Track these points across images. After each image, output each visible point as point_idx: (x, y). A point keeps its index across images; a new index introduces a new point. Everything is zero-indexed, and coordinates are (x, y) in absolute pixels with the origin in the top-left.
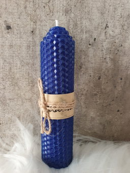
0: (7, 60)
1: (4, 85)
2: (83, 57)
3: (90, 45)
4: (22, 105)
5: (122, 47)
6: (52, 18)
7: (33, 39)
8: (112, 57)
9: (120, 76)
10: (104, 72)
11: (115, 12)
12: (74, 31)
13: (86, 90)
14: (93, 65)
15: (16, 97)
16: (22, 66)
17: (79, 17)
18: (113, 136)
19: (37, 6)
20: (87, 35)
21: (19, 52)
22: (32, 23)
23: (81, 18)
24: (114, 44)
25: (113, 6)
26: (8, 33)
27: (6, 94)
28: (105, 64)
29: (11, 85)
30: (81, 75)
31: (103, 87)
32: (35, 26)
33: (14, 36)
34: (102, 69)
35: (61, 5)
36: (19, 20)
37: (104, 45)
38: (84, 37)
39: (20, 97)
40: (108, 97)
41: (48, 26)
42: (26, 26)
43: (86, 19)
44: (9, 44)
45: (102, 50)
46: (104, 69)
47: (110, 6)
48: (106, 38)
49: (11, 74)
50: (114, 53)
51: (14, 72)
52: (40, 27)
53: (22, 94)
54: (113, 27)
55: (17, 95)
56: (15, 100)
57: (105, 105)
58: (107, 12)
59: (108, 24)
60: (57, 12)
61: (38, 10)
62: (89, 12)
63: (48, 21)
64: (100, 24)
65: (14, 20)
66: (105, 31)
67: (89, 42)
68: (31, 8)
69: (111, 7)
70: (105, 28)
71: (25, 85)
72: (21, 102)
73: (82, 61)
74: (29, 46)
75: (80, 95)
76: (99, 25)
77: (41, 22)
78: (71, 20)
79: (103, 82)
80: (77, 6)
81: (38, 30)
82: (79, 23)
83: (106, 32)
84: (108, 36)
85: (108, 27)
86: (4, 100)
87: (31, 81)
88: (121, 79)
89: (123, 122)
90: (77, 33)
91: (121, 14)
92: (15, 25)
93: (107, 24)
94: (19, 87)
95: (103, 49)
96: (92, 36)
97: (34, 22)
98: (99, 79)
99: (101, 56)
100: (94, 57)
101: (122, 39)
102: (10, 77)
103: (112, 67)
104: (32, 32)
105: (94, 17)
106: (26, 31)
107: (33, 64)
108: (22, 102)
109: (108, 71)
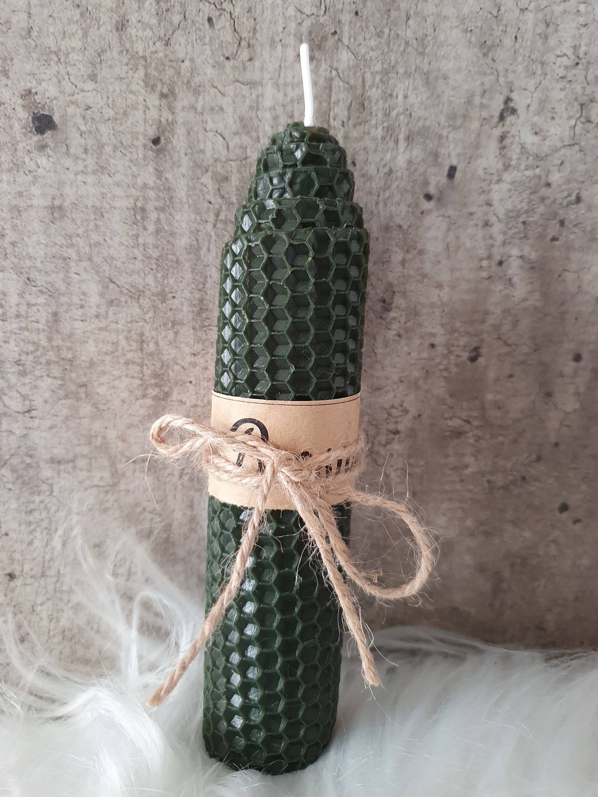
0: (41, 279)
1: (25, 397)
2: (398, 257)
3: (428, 197)
4: (115, 485)
5: (581, 209)
6: (248, 76)
7: (159, 174)
8: (533, 256)
9: (569, 346)
10: (497, 327)
11: (546, 38)
12: (355, 134)
13: (413, 412)
14: (445, 294)
15: (85, 450)
16: (111, 303)
17: (378, 67)
18: (540, 628)
19: (176, 18)
20: (417, 152)
21: (95, 237)
22: (154, 100)
23: (385, 73)
24: (544, 191)
25: (539, 9)
26: (42, 147)
27: (35, 436)
28: (498, 287)
29: (61, 393)
30: (386, 344)
31: (490, 397)
32: (166, 115)
33: (68, 162)
34: (487, 313)
35: (291, 11)
36: (90, 86)
37: (495, 197)
38: (401, 161)
39: (104, 448)
40: (515, 441)
41: (229, 110)
42: (125, 114)
43: (407, 75)
44: (48, 202)
45: (487, 224)
46: (498, 311)
47: (523, 10)
48: (507, 167)
49: (58, 341)
50: (541, 236)
51: (71, 335)
52: (191, 116)
53: (112, 434)
54: (538, 113)
55: (89, 439)
56: (82, 463)
57: (500, 480)
58: (508, 41)
59: (514, 96)
60: (273, 43)
61: (179, 37)
62: (422, 41)
63: (230, 90)
64: (477, 100)
65: (68, 87)
66: (497, 132)
67: (426, 183)
68: (146, 26)
69: (530, 17)
70: (502, 118)
71: (124, 395)
72: (106, 474)
73: (392, 277)
74: (143, 210)
75: (382, 438)
76: (469, 102)
77: (197, 92)
78: (337, 83)
79: (491, 375)
80: (365, 13)
81: (180, 131)
82: (374, 93)
83: (502, 138)
84: (514, 153)
85: (514, 111)
86: (29, 466)
87: (156, 375)
88: (578, 358)
89: (585, 561)
90: (368, 142)
91: (575, 48)
92: (71, 110)
93: (508, 100)
94: (95, 405)
95: (493, 219)
96: (436, 155)
97: (163, 96)
98: (473, 359)
99: (482, 252)
100: (449, 257)
101: (581, 167)
102: (51, 355)
103: (534, 300)
104: (156, 141)
105: (448, 66)
106: (126, 139)
107: (162, 296)
108: (115, 473)
109: (515, 323)
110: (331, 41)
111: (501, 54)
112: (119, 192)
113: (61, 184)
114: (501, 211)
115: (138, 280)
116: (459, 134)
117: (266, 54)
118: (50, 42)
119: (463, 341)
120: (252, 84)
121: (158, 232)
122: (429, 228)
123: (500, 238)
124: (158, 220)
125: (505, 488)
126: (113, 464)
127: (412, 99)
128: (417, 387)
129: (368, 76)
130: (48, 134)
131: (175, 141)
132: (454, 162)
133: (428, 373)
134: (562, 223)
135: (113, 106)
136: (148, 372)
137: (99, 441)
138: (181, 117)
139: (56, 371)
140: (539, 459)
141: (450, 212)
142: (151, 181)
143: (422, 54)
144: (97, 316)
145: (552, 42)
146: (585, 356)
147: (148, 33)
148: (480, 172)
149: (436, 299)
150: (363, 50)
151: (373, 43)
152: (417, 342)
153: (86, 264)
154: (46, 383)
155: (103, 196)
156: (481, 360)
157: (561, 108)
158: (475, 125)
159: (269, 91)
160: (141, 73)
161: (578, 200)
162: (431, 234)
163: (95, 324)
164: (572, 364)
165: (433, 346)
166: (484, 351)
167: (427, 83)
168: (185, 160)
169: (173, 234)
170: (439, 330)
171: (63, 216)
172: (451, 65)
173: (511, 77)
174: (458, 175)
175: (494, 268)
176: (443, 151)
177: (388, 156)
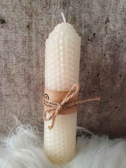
110: (68, 4)
111: (107, 8)
112: (20, 37)
113: (7, 36)
114: (105, 43)
115: (24, 57)
116: (96, 26)
117: (53, 7)
118: (4, 3)
119: (95, 72)
120: (50, 14)
121: (28, 46)
122: (89, 47)
123: (105, 49)
124: (29, 44)
125: (104, 103)
126: (19, 96)
127: (86, 18)
128: (85, 81)
129: (76, 12)
130: (4, 24)
131: (32, 26)
132: (95, 32)
133: (88, 78)
134: (118, 46)
135: (18, 18)
136: (26, 77)
137: (16, 91)
138: (34, 21)
139: (6, 76)
140: (111, 97)
141: (94, 43)
142: (27, 35)
143: (88, 8)
144: (15, 65)
145: (118, 5)
146: (122, 75)
147: (26, 1)
148: (101, 35)
149: (90, 63)
150: (75, 6)
151: (77, 5)
152: (85, 72)
153: (12, 53)
154: (4, 79)
155: (16, 38)
156: (100, 76)
157: (119, 21)
158: (100, 24)
159: (53, 15)
160: (25, 11)
161: (122, 41)
162: (89, 48)
163: (15, 66)
164: (119, 77)
165: (89, 73)
166: (100, 74)
167: (89, 14)
168: (34, 31)
169: (32, 47)
170: (90, 69)
171: (8, 42)
172: (95, 10)
173: (108, 13)
174: (96, 35)
175: (103, 56)
176: (92, 30)
177: (80, 31)
